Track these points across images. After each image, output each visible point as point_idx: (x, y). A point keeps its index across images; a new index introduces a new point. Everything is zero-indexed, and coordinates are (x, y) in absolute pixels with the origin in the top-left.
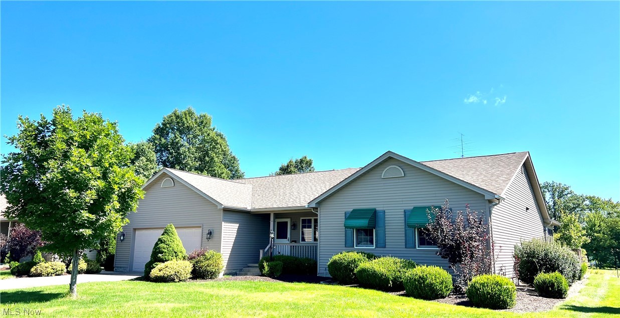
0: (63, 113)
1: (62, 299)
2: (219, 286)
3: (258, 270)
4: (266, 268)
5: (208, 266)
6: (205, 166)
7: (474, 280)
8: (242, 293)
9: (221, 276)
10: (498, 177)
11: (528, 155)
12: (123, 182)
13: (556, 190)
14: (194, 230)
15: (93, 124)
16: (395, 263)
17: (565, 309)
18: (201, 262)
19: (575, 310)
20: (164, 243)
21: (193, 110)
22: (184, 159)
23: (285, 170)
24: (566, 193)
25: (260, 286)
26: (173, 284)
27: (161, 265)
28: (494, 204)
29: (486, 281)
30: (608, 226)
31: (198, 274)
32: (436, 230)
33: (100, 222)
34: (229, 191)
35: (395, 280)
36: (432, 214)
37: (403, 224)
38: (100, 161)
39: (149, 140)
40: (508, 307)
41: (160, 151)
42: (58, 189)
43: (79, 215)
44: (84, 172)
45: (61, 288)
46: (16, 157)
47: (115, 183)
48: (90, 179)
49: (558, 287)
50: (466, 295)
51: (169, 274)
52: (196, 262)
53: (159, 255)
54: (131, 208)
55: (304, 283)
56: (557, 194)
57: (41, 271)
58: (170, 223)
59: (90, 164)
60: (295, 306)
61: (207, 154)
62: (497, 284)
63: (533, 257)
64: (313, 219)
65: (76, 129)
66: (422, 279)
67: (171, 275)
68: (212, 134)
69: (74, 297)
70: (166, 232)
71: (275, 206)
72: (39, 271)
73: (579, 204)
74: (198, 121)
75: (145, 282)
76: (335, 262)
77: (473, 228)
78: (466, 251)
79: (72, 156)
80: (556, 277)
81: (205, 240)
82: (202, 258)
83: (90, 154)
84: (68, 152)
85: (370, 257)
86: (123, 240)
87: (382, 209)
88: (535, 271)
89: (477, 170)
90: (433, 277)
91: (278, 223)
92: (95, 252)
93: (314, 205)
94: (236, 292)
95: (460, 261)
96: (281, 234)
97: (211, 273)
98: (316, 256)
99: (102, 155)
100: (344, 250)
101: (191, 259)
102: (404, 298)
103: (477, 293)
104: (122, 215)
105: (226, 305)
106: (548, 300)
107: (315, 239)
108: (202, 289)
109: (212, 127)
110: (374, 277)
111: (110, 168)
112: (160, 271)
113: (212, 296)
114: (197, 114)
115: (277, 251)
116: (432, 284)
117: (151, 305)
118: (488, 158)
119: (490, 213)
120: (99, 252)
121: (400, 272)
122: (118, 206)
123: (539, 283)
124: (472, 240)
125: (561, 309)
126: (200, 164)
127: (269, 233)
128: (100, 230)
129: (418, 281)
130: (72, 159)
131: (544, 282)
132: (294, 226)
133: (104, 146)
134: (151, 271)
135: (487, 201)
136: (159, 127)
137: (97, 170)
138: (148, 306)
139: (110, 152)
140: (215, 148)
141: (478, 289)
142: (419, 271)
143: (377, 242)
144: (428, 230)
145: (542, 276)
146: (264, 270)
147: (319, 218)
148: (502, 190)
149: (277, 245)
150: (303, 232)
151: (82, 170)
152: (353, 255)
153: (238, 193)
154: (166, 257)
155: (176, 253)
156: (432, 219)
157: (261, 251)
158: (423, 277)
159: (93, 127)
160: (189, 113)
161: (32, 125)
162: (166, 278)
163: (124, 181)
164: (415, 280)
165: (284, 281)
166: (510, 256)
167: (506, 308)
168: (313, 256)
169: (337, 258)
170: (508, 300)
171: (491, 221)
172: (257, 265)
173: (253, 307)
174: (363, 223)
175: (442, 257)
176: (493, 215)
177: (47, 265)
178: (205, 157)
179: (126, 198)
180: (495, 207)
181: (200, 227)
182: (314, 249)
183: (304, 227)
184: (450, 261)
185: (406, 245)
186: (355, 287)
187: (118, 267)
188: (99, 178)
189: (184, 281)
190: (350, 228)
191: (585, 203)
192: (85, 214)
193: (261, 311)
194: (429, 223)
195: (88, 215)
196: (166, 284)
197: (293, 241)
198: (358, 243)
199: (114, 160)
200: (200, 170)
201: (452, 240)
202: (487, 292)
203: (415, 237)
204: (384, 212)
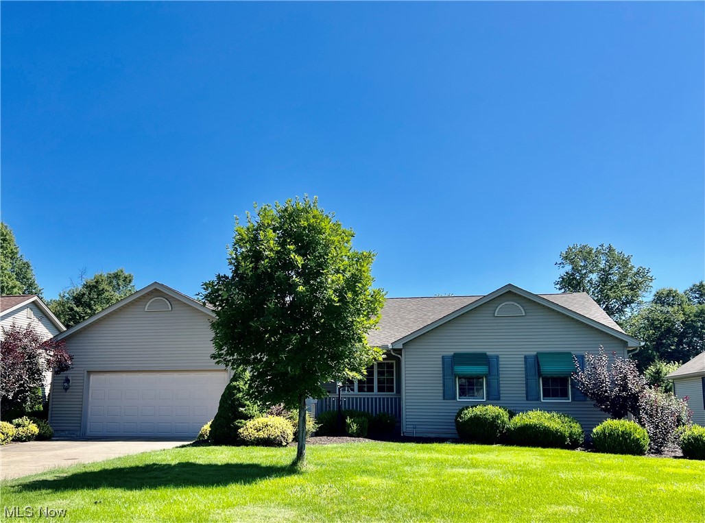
37: (524, 373)
87: (494, 353)
143: (487, 394)
147: (403, 363)
174: (480, 370)
181: (224, 370)
187: (57, 430)
198: (462, 395)
203: (540, 387)
204: (497, 357)
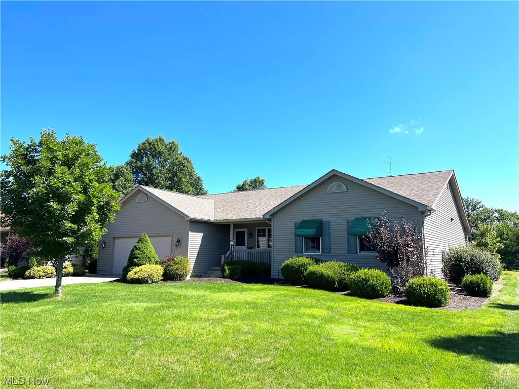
0: (49, 135)
1: (48, 300)
2: (187, 287)
3: (220, 273)
4: (227, 272)
5: (177, 269)
6: (174, 185)
7: (411, 281)
8: (206, 293)
9: (188, 278)
10: (428, 191)
11: (453, 173)
12: (101, 196)
13: (470, 204)
14: (164, 238)
15: (74, 145)
16: (340, 267)
17: (494, 307)
18: (171, 266)
19: (502, 308)
20: (139, 249)
21: (163, 138)
22: (156, 179)
23: (241, 188)
24: (478, 207)
25: (222, 287)
26: (147, 285)
27: (136, 269)
28: (426, 215)
29: (422, 282)
30: (515, 234)
31: (169, 276)
32: (375, 237)
33: (82, 231)
34: (195, 206)
35: (340, 281)
36: (372, 224)
37: (346, 233)
38: (81, 177)
39: (126, 163)
40: (442, 306)
41: (136, 173)
42: (43, 202)
43: (62, 225)
44: (67, 187)
45: (49, 289)
46: (8, 174)
47: (94, 197)
48: (72, 193)
49: (484, 287)
50: (403, 294)
51: (143, 276)
52: (167, 266)
53: (135, 260)
54: (109, 219)
55: (260, 284)
56: (471, 207)
57: (34, 274)
58: (143, 233)
59: (71, 180)
60: (254, 305)
61: (176, 175)
62: (432, 285)
63: (461, 261)
64: (267, 229)
65: (60, 148)
66: (365, 281)
67: (145, 277)
68: (180, 158)
69: (60, 297)
70: (140, 240)
71: (234, 218)
72: (32, 274)
73: (490, 216)
74: (168, 146)
75: (122, 284)
76: (287, 266)
77: (409, 235)
78: (403, 256)
79: (55, 173)
80: (482, 279)
81: (174, 247)
82: (172, 263)
83: (72, 171)
84: (52, 169)
85: (318, 261)
86: (104, 247)
87: (327, 220)
88: (463, 273)
89: (409, 186)
90: (375, 279)
91: (237, 232)
92: (81, 258)
93: (268, 217)
94: (201, 292)
95: (397, 265)
96: (240, 241)
97: (179, 276)
98: (270, 261)
99: (83, 172)
100: (295, 255)
101: (162, 263)
102: (350, 298)
103: (414, 293)
104: (101, 225)
105: (194, 305)
106: (476, 298)
107: (269, 246)
108: (172, 290)
109: (179, 152)
110: (322, 278)
111: (90, 184)
112: (135, 274)
113: (180, 296)
114: (167, 141)
115: (236, 256)
116: (373, 285)
117: (126, 305)
118: (418, 175)
119: (423, 223)
120: (84, 257)
121: (344, 274)
122: (97, 217)
123: (466, 283)
124: (408, 247)
125: (490, 307)
126: (170, 184)
127: (229, 241)
128: (81, 238)
129: (362, 282)
130: (56, 175)
131: (471, 283)
132: (251, 235)
133: (84, 164)
134: (127, 274)
135: (420, 212)
136: (135, 152)
137: (78, 185)
138: (124, 305)
139: (90, 169)
140: (183, 170)
141: (416, 290)
142: (362, 273)
143: (323, 249)
144: (369, 238)
145: (468, 278)
146: (226, 273)
147: (272, 228)
148: (433, 202)
149: (236, 251)
150: (258, 240)
151: (65, 185)
152: (303, 260)
153: (203, 207)
154: (141, 262)
155: (149, 258)
156: (372, 228)
157: (223, 257)
158: (366, 279)
159: (75, 147)
160: (160, 140)
161: (22, 146)
162: (141, 280)
163: (103, 195)
164: (359, 281)
165: (243, 282)
166: (440, 261)
167: (440, 306)
168: (267, 260)
169: (289, 262)
170: (443, 299)
171: (423, 230)
172: (219, 268)
173: (217, 307)
174: (311, 232)
175: (381, 261)
176: (425, 224)
177: (39, 269)
178: (174, 177)
179: (104, 210)
180: (427, 217)
181: (170, 236)
182: (269, 254)
183: (259, 236)
184: (388, 265)
185: (348, 251)
186: (305, 287)
187: (100, 271)
188: (80, 192)
189: (156, 282)
190: (300, 236)
191: (494, 215)
192: (68, 225)
193: (224, 310)
194: (369, 232)
195: (70, 225)
196: (141, 285)
197: (250, 248)
198: (307, 250)
199: (93, 177)
200: (170, 188)
201: (389, 246)
202: (424, 292)
203: (356, 244)
204: (329, 222)
